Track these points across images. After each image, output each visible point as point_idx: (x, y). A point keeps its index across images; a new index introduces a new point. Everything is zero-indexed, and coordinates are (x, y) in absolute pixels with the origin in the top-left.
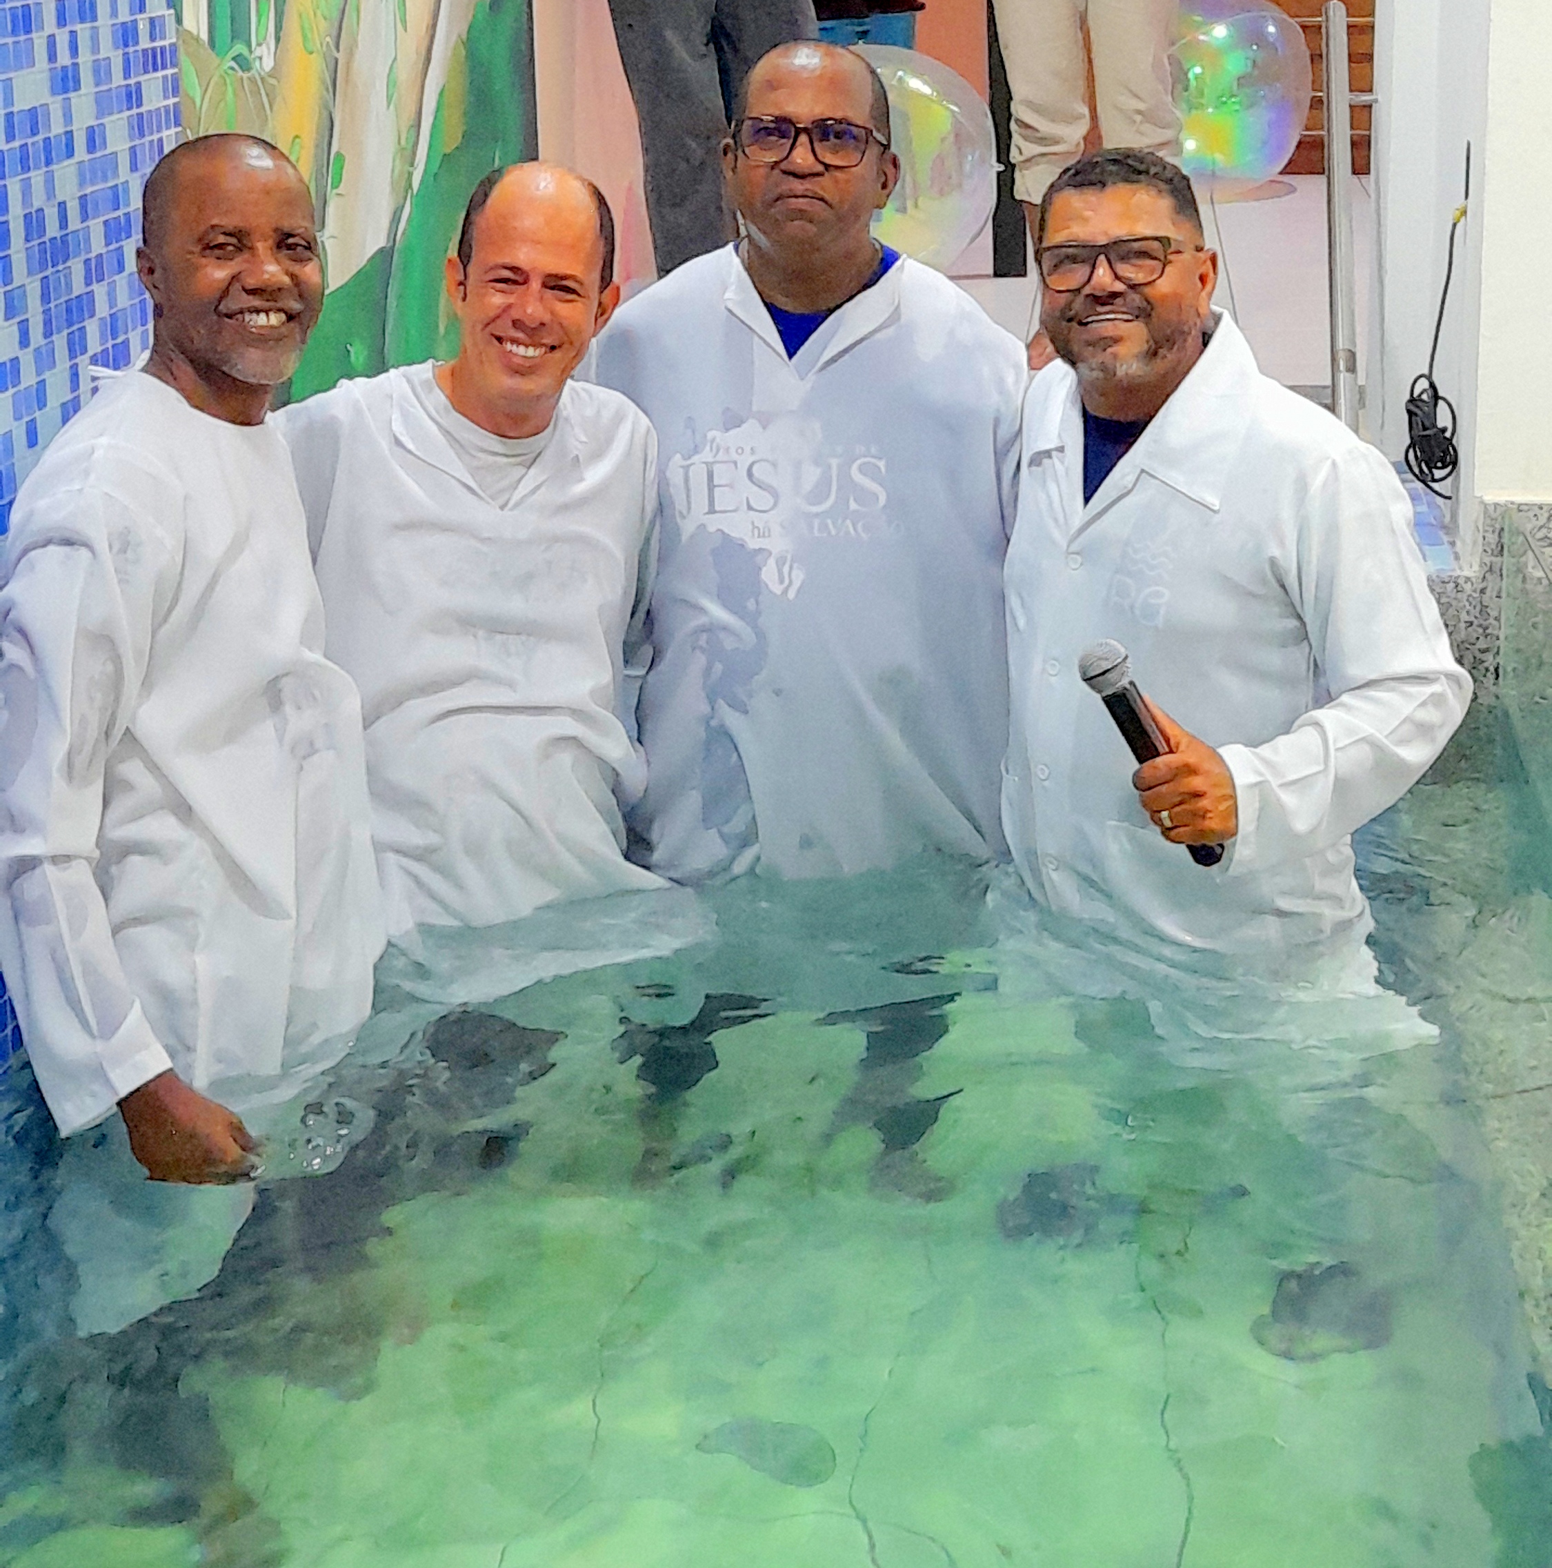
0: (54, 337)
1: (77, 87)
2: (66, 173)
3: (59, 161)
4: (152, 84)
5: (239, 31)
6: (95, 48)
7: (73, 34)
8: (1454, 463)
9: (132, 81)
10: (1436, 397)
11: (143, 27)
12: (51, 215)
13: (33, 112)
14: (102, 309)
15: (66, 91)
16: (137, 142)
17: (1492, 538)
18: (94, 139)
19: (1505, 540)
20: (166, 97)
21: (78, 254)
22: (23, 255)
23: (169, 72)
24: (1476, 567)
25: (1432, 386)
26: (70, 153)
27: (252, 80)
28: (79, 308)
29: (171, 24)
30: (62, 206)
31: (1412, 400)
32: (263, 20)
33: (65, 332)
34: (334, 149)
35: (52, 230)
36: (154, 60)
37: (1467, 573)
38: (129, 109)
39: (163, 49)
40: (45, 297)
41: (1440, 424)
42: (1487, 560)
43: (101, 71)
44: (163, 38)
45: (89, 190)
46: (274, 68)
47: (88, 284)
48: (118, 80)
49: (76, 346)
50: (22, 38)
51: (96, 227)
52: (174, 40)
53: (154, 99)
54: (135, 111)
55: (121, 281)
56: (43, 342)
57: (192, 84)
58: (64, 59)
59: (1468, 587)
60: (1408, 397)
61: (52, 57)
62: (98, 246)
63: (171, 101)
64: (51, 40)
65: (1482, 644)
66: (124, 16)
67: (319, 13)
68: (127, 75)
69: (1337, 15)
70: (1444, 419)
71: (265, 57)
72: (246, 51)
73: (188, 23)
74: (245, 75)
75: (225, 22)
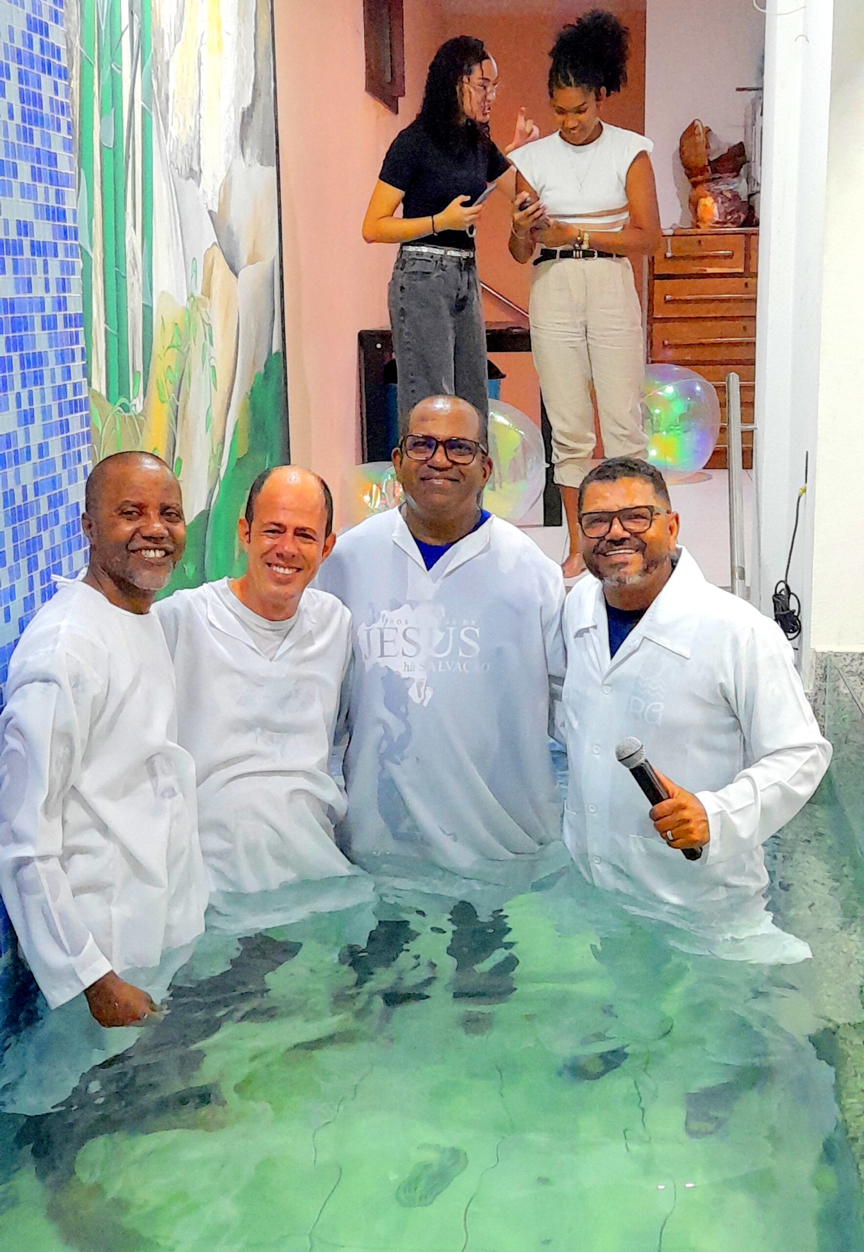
0: (20, 561)
1: (33, 422)
2: (26, 469)
3: (23, 463)
4: (74, 420)
5: (123, 390)
6: (43, 399)
7: (31, 392)
8: (800, 630)
9: (64, 418)
10: (789, 593)
11: (70, 388)
12: (18, 492)
13: (8, 435)
14: (47, 545)
15: (26, 424)
16: (66, 452)
17: (821, 671)
18: (42, 450)
19: (828, 673)
20: (82, 427)
21: (32, 515)
23: (84, 413)
24: (811, 687)
25: (787, 587)
26: (29, 458)
27: (130, 417)
28: (34, 545)
29: (85, 387)
30: (24, 488)
31: (776, 595)
32: (137, 382)
33: (26, 559)
34: (176, 456)
35: (19, 501)
36: (76, 406)
38: (62, 433)
39: (80, 399)
40: (15, 539)
41: (791, 608)
42: (818, 683)
43: (46, 413)
44: (81, 394)
45: (40, 479)
46: (143, 411)
47: (39, 531)
48: (56, 418)
49: (32, 565)
51: (43, 500)
52: (87, 395)
53: (76, 428)
54: (65, 435)
55: (57, 530)
56: (14, 564)
57: (97, 421)
58: (25, 406)
60: (773, 593)
61: (19, 405)
62: (44, 510)
63: (85, 429)
64: (18, 395)
66: (59, 382)
67: (168, 381)
68: (61, 415)
69: (734, 381)
70: (793, 605)
71: (137, 405)
72: (127, 402)
73: (95, 385)
74: (127, 415)
75: (114, 385)
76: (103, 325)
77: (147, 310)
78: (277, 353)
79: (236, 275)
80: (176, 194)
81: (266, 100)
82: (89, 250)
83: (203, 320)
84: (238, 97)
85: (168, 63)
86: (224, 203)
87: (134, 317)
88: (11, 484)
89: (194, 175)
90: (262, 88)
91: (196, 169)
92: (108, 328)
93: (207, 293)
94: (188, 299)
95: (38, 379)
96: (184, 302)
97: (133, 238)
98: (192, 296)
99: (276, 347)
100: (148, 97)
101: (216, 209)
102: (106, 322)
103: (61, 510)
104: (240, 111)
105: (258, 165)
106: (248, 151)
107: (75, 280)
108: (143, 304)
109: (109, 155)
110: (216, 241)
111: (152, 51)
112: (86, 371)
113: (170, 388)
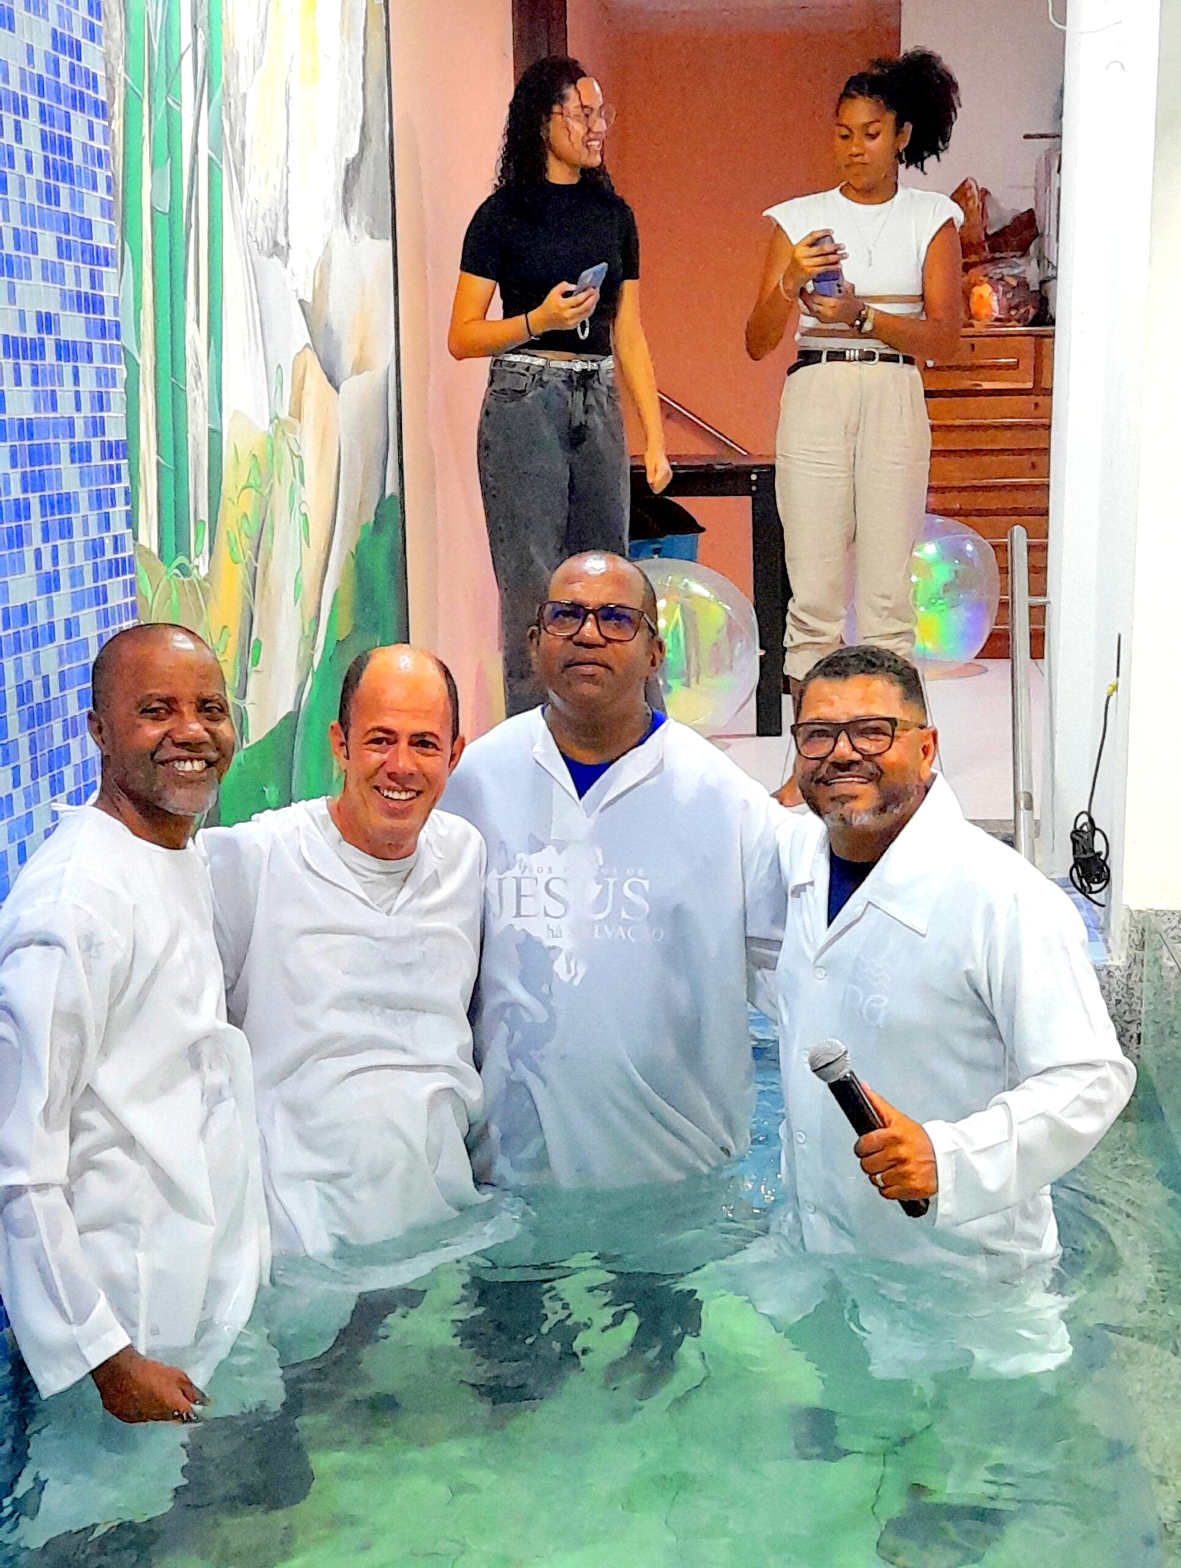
0: (40, 779)
1: (58, 588)
2: (49, 654)
3: (43, 646)
4: (115, 586)
5: (182, 546)
6: (71, 560)
7: (55, 549)
8: (1108, 880)
9: (100, 583)
10: (1094, 829)
11: (109, 543)
12: (37, 684)
13: (24, 607)
14: (76, 758)
15: (49, 591)
16: (103, 631)
17: (1136, 937)
18: (71, 627)
19: (1147, 939)
20: (126, 596)
21: (57, 716)
22: (16, 717)
23: (128, 577)
24: (1124, 959)
25: (1091, 820)
26: (52, 639)
27: (191, 583)
28: (59, 757)
30: (46, 678)
31: (1075, 831)
32: (200, 536)
33: (47, 776)
34: (253, 638)
35: (38, 697)
36: (119, 567)
37: (1117, 963)
38: (98, 604)
39: (124, 559)
40: (33, 749)
41: (1096, 850)
42: (1131, 953)
43: (76, 576)
44: (123, 550)
45: (66, 667)
46: (208, 574)
47: (65, 739)
48: (89, 583)
49: (56, 786)
50: (15, 550)
51: (72, 695)
52: (131, 553)
53: (116, 598)
54: (102, 607)
56: (31, 783)
57: (145, 586)
58: (47, 565)
59: (1117, 973)
60: (1072, 829)
61: (39, 566)
62: (73, 709)
63: (130, 599)
64: (38, 552)
65: (1127, 1017)
66: (94, 534)
67: (242, 533)
68: (96, 579)
69: (1019, 537)
70: (1099, 845)
71: (201, 566)
72: (186, 561)
73: (143, 539)
74: (186, 580)
75: (170, 539)
76: (154, 457)
77: (215, 435)
78: (392, 496)
79: (337, 389)
80: (255, 276)
81: (378, 148)
82: (136, 354)
83: (291, 450)
84: (341, 143)
85: (245, 96)
86: (321, 289)
87: (197, 445)
88: (28, 674)
89: (279, 250)
90: (374, 132)
91: (282, 241)
92: (161, 460)
93: (297, 413)
94: (271, 422)
95: (66, 531)
96: (265, 426)
97: (195, 337)
98: (277, 417)
99: (391, 488)
100: (217, 145)
101: (309, 298)
102: (158, 453)
104: (344, 163)
105: (367, 237)
106: (353, 219)
107: (117, 394)
108: (210, 429)
109: (163, 222)
110: (309, 341)
111: (223, 80)
112: (131, 520)
113: (245, 544)
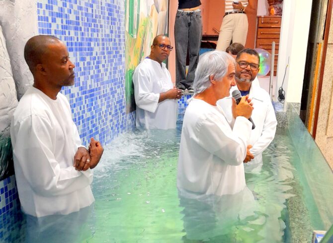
8: (284, 99)
17: (288, 107)
25: (282, 89)
29: (124, 29)
30: (111, 47)
35: (109, 50)
38: (119, 38)
40: (108, 58)
41: (283, 94)
45: (114, 46)
48: (118, 34)
51: (114, 51)
60: (279, 90)
61: (110, 28)
62: (114, 54)
63: (124, 38)
69: (274, 44)
71: (135, 37)
72: (133, 35)
74: (133, 38)
75: (130, 30)
77: (138, 15)
83: (150, 21)
87: (135, 16)
88: (108, 46)
93: (152, 15)
95: (114, 24)
96: (146, 16)
98: (148, 15)
102: (129, 16)
103: (118, 55)
112: (124, 25)
113: (142, 35)
